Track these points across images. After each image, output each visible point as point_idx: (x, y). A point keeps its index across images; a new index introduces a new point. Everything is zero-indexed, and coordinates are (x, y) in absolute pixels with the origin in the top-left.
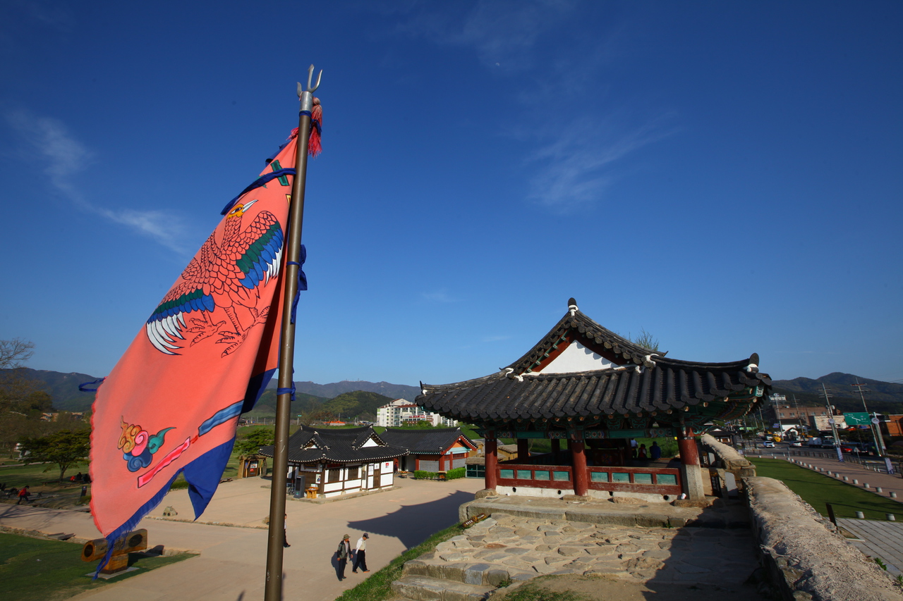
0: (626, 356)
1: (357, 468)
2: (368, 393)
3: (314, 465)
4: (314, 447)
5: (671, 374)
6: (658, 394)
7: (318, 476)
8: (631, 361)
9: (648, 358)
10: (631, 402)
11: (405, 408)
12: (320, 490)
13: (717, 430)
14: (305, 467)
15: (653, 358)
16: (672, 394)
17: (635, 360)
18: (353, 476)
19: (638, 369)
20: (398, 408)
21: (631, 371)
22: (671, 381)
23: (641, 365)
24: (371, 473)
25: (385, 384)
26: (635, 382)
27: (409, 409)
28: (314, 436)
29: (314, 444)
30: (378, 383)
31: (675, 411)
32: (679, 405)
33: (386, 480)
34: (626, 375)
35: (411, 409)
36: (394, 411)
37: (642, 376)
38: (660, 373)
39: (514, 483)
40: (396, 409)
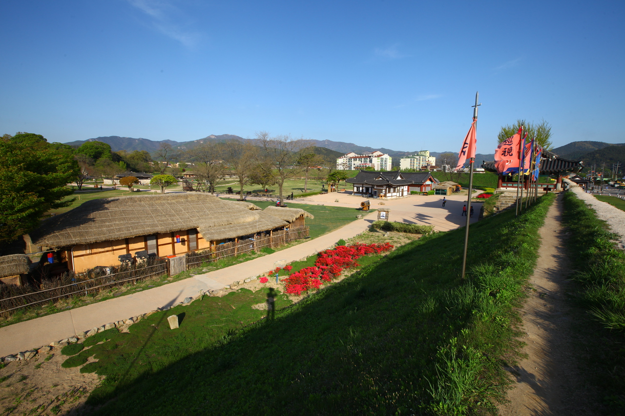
0: (547, 156)
1: (395, 188)
2: (320, 148)
3: (382, 186)
4: (381, 179)
5: (560, 162)
6: (555, 167)
7: (384, 190)
8: (549, 157)
9: (554, 157)
10: (548, 169)
11: (355, 158)
12: (385, 196)
13: (578, 179)
14: (377, 187)
15: (555, 157)
16: (559, 167)
17: (550, 157)
18: (394, 191)
19: (550, 160)
20: (350, 159)
21: (548, 160)
22: (560, 164)
23: (551, 159)
24: (401, 190)
25: (329, 141)
26: (549, 163)
27: (358, 159)
28: (381, 174)
29: (380, 177)
30: (323, 141)
31: (559, 171)
32: (560, 170)
33: (405, 193)
34: (546, 161)
35: (359, 159)
36: (348, 160)
37: (551, 161)
38: (557, 161)
39: (506, 187)
40: (349, 159)
